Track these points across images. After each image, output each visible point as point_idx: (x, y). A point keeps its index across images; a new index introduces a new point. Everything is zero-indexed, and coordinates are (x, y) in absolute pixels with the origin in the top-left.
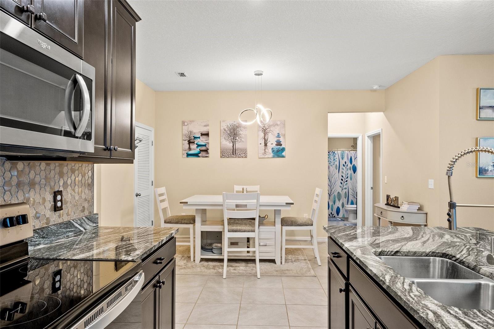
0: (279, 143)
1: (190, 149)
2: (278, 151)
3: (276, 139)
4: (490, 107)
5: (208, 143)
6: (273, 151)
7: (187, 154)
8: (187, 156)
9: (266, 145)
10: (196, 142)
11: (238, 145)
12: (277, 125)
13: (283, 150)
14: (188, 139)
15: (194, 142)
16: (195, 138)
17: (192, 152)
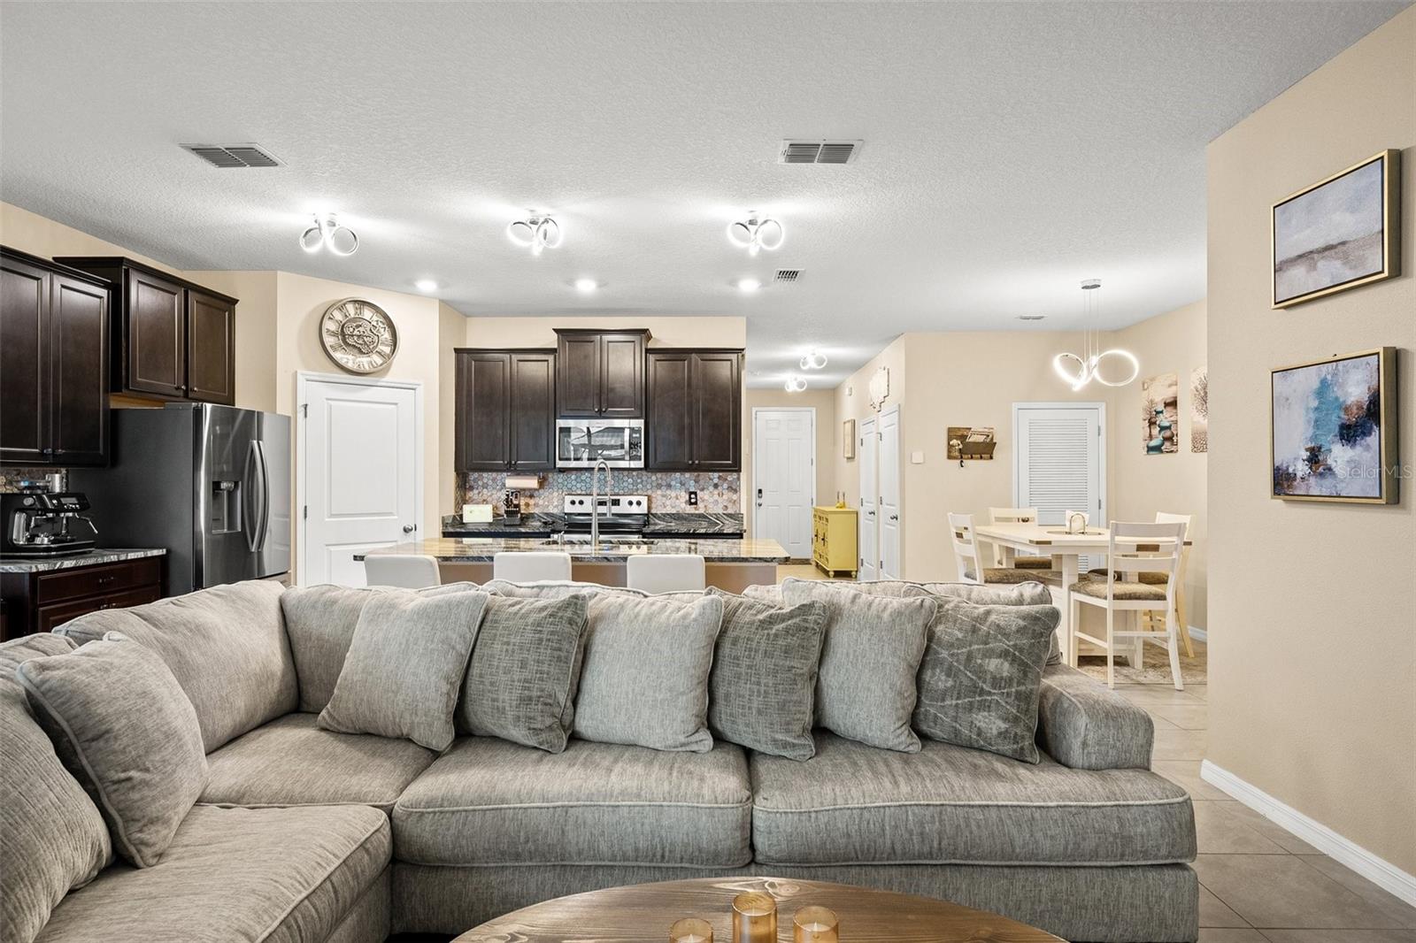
1: (1151, 437)
4: (1300, 257)
5: (1176, 422)
7: (1148, 447)
8: (1148, 451)
10: (1158, 423)
14: (1148, 417)
15: (1155, 423)
16: (1158, 413)
17: (1154, 443)
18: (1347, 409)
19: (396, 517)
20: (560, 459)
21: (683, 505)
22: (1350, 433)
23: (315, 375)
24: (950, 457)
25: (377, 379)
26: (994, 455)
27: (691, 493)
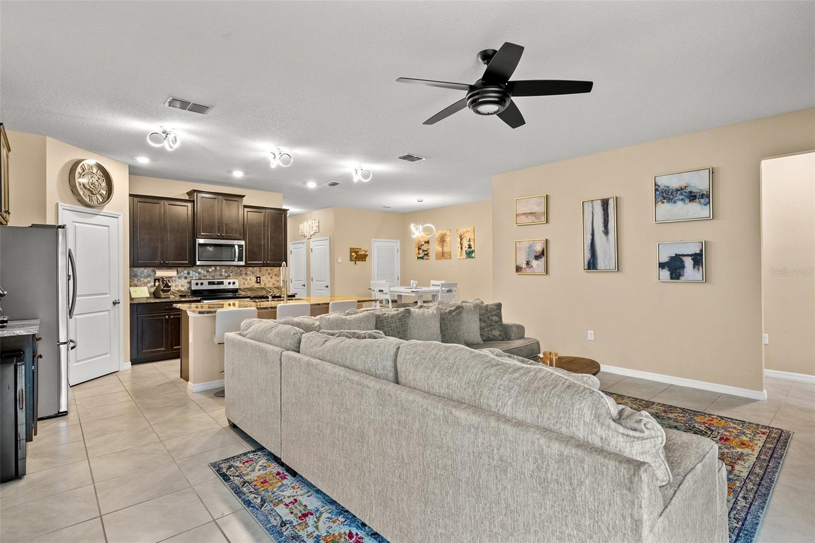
0: (470, 247)
1: (419, 254)
2: (469, 253)
3: (468, 243)
4: (524, 214)
5: (429, 249)
6: (466, 253)
7: (417, 257)
8: (418, 259)
9: (462, 248)
11: (446, 249)
12: (469, 231)
13: (473, 251)
14: (418, 246)
15: (421, 249)
16: (422, 245)
17: (420, 256)
18: (536, 252)
19: (109, 296)
20: (199, 260)
21: (253, 284)
22: (537, 258)
23: (68, 206)
24: (351, 260)
25: (100, 210)
26: (366, 259)
27: (257, 277)
